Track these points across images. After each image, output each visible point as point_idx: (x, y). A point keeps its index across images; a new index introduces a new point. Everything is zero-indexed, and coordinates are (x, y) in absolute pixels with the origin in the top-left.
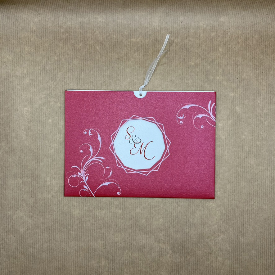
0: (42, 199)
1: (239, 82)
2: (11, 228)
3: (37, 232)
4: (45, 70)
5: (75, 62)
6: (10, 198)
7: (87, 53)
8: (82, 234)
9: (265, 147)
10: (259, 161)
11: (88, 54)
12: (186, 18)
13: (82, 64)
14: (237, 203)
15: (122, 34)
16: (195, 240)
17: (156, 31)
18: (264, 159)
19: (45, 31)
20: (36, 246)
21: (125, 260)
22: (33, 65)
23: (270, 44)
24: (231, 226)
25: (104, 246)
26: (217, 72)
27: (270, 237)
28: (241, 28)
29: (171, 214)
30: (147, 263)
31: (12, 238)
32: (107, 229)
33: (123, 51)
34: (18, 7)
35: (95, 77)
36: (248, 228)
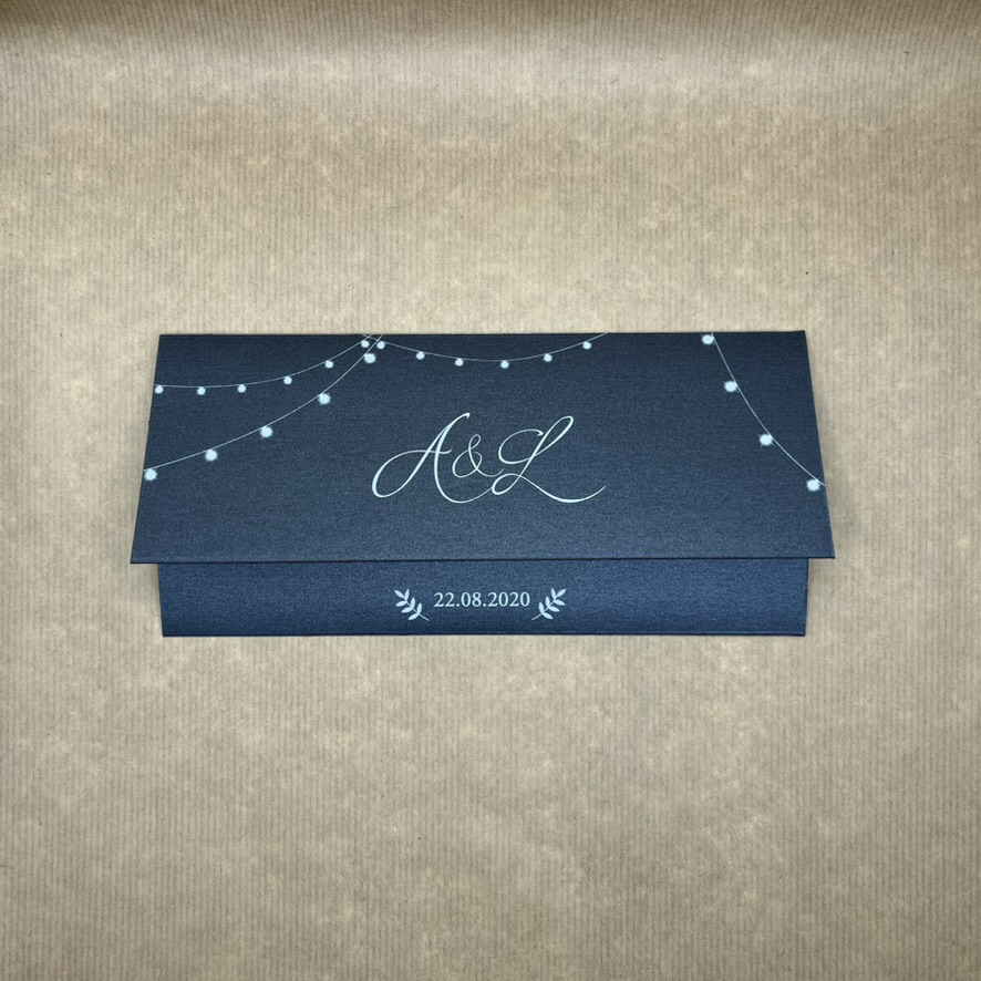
0: (136, 693)
1: (810, 286)
2: (27, 796)
3: (118, 808)
4: (145, 248)
5: (247, 219)
6: (24, 692)
7: (286, 187)
8: (275, 813)
9: (903, 510)
10: (883, 556)
11: (292, 192)
12: (627, 68)
13: (269, 227)
14: (808, 701)
15: (409, 121)
16: (663, 830)
17: (524, 112)
18: (901, 549)
19: (142, 117)
20: (114, 858)
21: (422, 902)
22: (102, 231)
23: (919, 156)
24: (787, 783)
25: (350, 856)
26: (734, 251)
27: (920, 818)
28: (818, 100)
29: (580, 744)
30: (499, 914)
31: (33, 828)
32: (360, 796)
33: (411, 181)
34: (48, 32)
35: (317, 272)
36: (846, 791)
